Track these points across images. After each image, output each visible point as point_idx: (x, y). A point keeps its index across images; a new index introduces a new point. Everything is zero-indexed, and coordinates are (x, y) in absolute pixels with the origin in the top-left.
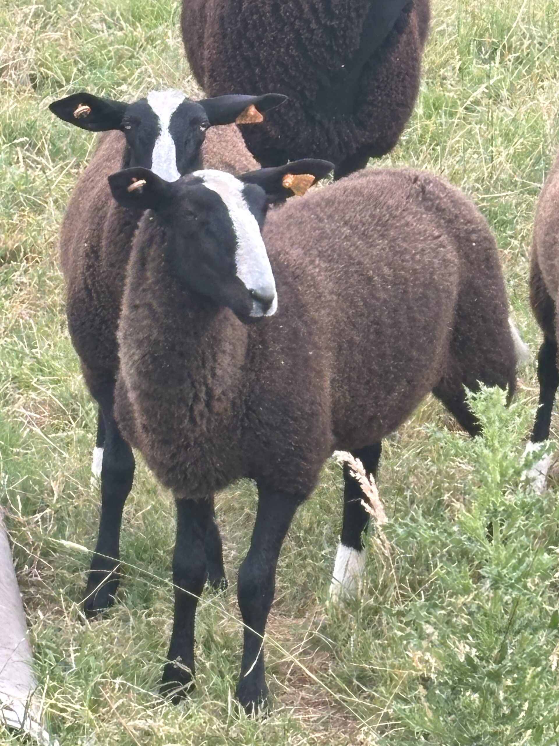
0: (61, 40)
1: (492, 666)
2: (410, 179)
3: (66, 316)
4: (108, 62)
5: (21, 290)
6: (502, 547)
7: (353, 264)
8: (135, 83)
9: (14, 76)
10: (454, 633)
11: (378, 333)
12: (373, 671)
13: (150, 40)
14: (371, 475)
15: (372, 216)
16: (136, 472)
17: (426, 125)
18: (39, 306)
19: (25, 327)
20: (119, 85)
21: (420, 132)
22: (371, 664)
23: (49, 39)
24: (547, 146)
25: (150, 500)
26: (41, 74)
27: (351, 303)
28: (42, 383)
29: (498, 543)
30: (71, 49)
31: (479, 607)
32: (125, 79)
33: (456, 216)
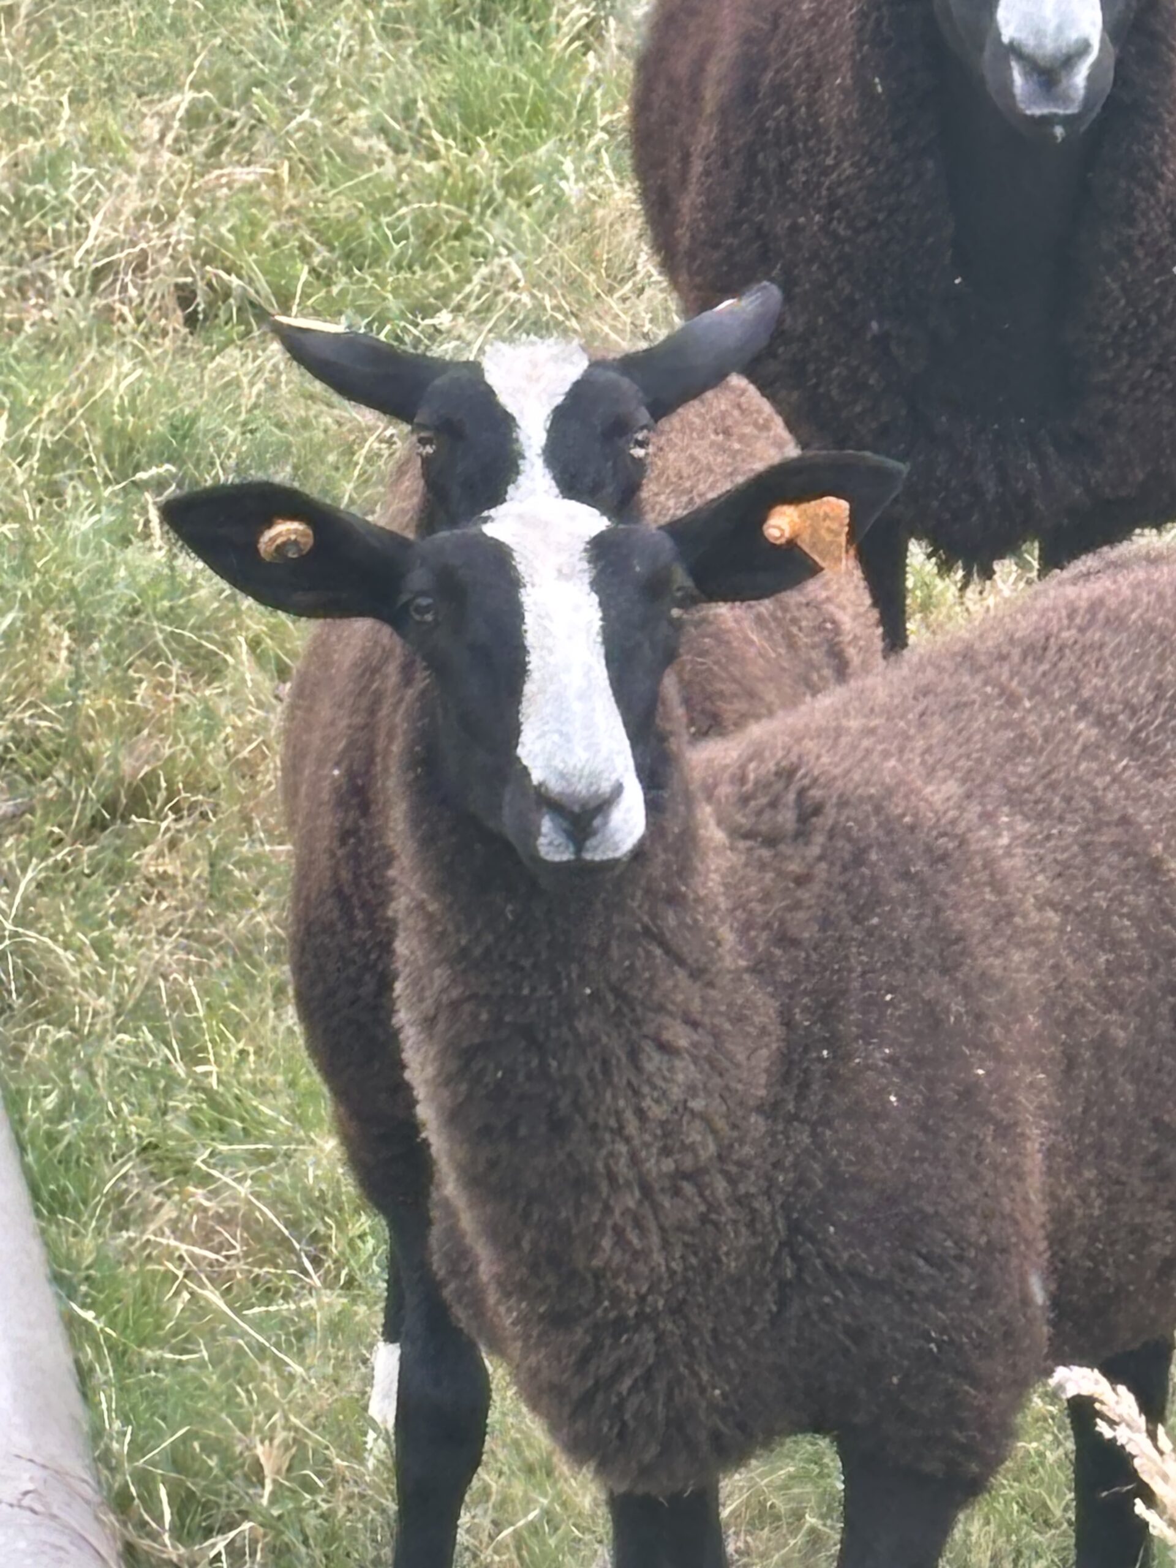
0: (264, 187)
3: (286, 968)
4: (397, 248)
5: (161, 897)
7: (1108, 824)
8: (473, 305)
9: (133, 292)
13: (514, 184)
14: (1161, 1432)
16: (493, 1416)
18: (210, 943)
19: (173, 1005)
20: (428, 311)
23: (229, 185)
25: (534, 1495)
26: (210, 285)
27: (1102, 934)
28: (222, 1162)
30: (291, 211)
32: (443, 295)
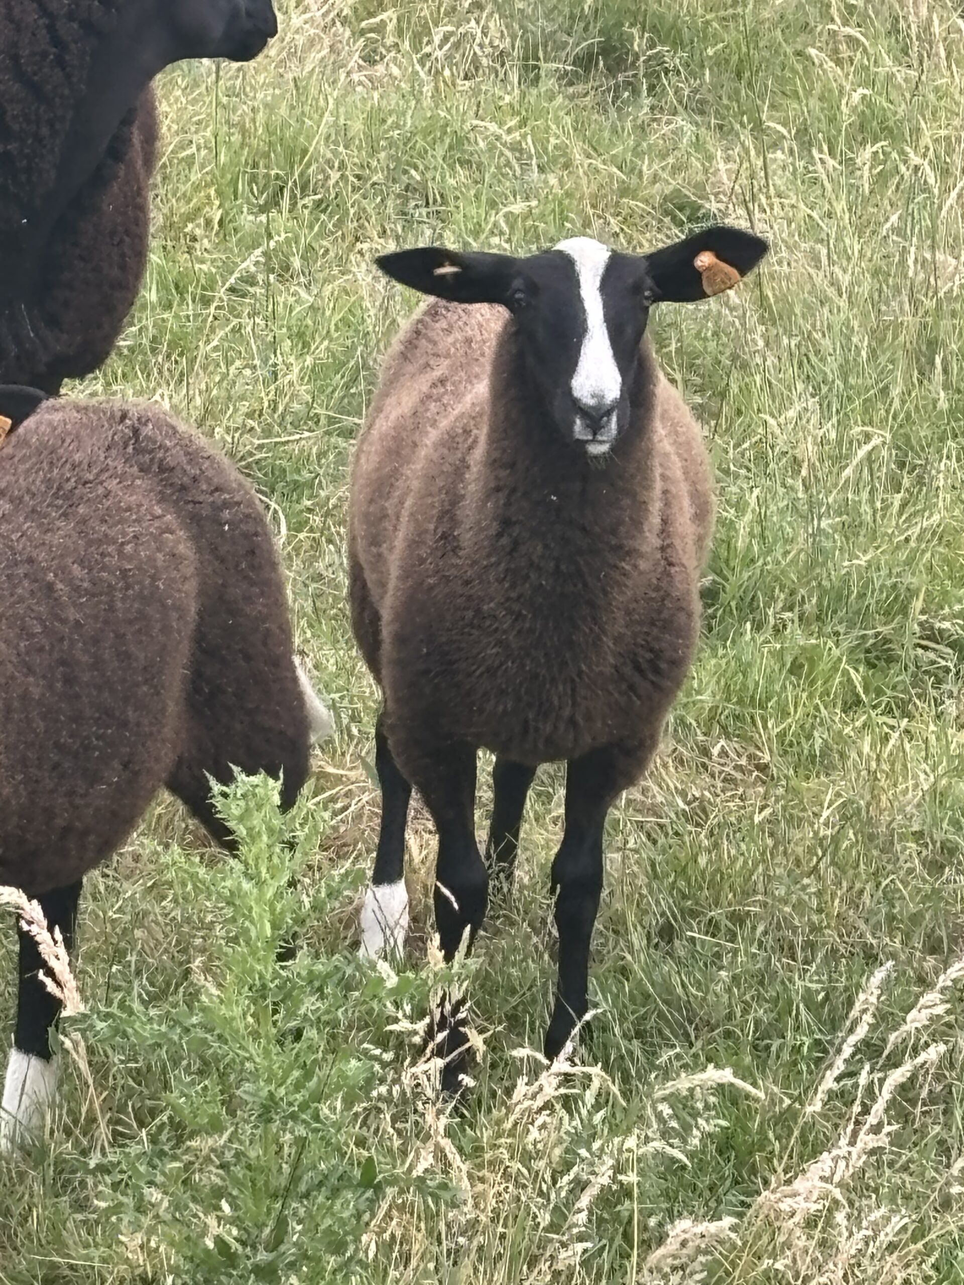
1: (262, 1256)
2: (112, 416)
6: (275, 1049)
7: (21, 562)
10: (194, 1199)
11: (69, 681)
12: (72, 1267)
14: (57, 929)
15: (48, 482)
17: (163, 320)
21: (151, 331)
22: (69, 1256)
24: (370, 353)
27: (22, 629)
29: (269, 1043)
31: (238, 1155)
33: (195, 479)
